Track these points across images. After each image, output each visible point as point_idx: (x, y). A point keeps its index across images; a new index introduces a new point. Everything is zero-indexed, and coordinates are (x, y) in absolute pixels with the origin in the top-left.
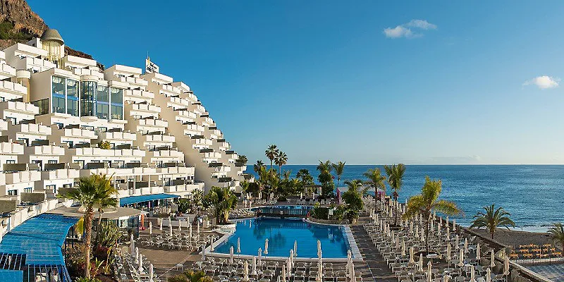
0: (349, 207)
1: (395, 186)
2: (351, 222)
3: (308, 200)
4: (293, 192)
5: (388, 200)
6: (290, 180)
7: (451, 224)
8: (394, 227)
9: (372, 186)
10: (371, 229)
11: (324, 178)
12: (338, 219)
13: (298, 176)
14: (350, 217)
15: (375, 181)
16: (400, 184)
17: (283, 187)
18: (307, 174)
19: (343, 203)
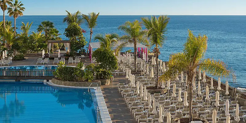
0: (101, 66)
1: (155, 41)
2: (103, 84)
3: (52, 59)
4: (33, 48)
5: (150, 57)
6: (29, 34)
7: (223, 86)
8: (155, 90)
9: (130, 41)
10: (127, 91)
11: (72, 32)
12: (87, 80)
13: (40, 29)
14: (102, 77)
15: (133, 36)
16: (163, 39)
17: (20, 42)
18: (52, 27)
19: (94, 62)
